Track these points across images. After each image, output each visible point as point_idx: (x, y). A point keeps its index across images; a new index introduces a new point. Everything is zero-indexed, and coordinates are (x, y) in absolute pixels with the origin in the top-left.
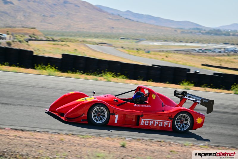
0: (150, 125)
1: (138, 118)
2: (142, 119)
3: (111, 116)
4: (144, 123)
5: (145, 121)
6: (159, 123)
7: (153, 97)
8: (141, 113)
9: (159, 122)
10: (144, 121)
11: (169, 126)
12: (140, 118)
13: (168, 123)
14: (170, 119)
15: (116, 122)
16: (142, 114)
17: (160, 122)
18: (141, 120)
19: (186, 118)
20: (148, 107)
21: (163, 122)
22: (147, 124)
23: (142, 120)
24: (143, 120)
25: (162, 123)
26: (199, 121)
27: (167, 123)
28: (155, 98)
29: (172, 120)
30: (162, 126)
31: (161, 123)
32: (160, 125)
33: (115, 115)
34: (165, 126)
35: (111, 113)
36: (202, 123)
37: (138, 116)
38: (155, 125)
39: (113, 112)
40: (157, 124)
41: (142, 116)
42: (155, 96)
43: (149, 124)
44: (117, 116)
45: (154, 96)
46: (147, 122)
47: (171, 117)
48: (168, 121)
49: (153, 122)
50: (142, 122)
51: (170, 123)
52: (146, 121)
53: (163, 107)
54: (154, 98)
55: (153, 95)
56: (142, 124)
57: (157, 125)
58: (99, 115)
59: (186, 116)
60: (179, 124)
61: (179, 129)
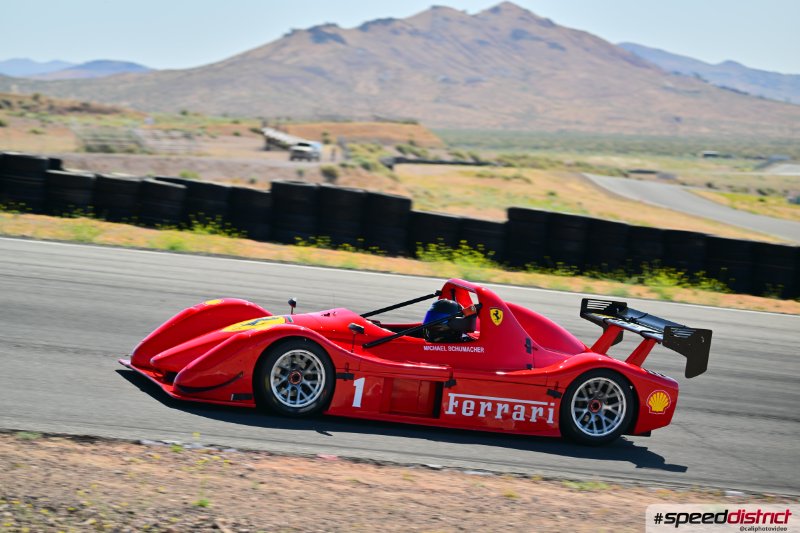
0: (482, 414)
2: (452, 396)
3: (339, 382)
4: (458, 409)
5: (461, 401)
6: (512, 409)
7: (494, 318)
8: (449, 374)
9: (512, 405)
10: (457, 403)
12: (445, 390)
13: (546, 408)
14: (552, 394)
15: (357, 403)
16: (451, 377)
17: (516, 408)
18: (449, 398)
19: (612, 392)
21: (528, 407)
22: (468, 411)
23: (452, 400)
24: (456, 399)
25: (523, 408)
26: (658, 402)
27: (542, 410)
28: (501, 320)
29: (559, 401)
30: (522, 418)
31: (519, 409)
32: (518, 416)
33: (352, 377)
34: (533, 419)
35: (338, 371)
36: (670, 410)
37: (436, 383)
38: (499, 416)
39: (347, 370)
40: (506, 411)
41: (452, 385)
42: (501, 313)
43: (476, 411)
44: (359, 384)
45: (496, 315)
46: (469, 405)
47: (557, 387)
48: (546, 404)
49: (490, 405)
50: (453, 404)
51: (551, 411)
52: (465, 403)
53: (529, 352)
54: (497, 323)
55: (493, 311)
56: (450, 412)
57: (507, 417)
58: (296, 378)
59: (611, 387)
60: (585, 411)
61: (586, 431)
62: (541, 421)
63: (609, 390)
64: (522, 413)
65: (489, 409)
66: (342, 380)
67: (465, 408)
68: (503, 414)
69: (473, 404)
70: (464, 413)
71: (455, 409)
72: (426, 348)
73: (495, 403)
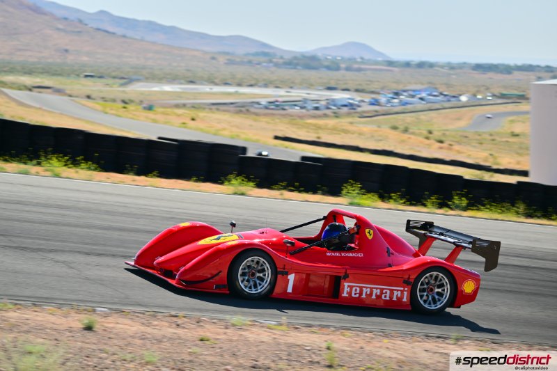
0: (364, 296)
1: (336, 282)
2: (346, 284)
3: (279, 276)
4: (350, 293)
5: (351, 287)
6: (382, 293)
7: (368, 235)
8: (344, 271)
9: (382, 290)
10: (349, 289)
11: (405, 300)
12: (342, 281)
13: (402, 291)
14: (406, 282)
15: (290, 290)
16: (346, 273)
17: (384, 291)
18: (344, 286)
19: (441, 280)
20: (358, 257)
21: (392, 291)
22: (355, 294)
23: (346, 287)
24: (349, 286)
25: (388, 292)
26: (468, 287)
27: (401, 294)
28: (372, 236)
29: (410, 287)
30: (388, 298)
31: (386, 293)
32: (385, 297)
33: (287, 274)
34: (395, 299)
35: (279, 270)
36: (475, 292)
37: (336, 276)
38: (374, 297)
39: (284, 269)
40: (378, 294)
41: (346, 277)
42: (372, 232)
43: (361, 293)
44: (291, 277)
45: (369, 232)
46: (356, 290)
47: (409, 278)
48: (402, 289)
49: (369, 290)
50: (346, 289)
51: (405, 293)
52: (354, 289)
53: (389, 256)
54: (370, 238)
55: (367, 231)
56: (345, 294)
57: (379, 297)
58: (253, 275)
59: (440, 277)
60: (425, 294)
61: (426, 306)
62: (400, 299)
63: (439, 279)
64: (388, 295)
65: (368, 293)
66: (281, 276)
67: (353, 292)
68: (376, 295)
69: (358, 289)
70: (353, 295)
71: (347, 293)
72: (328, 254)
73: (371, 289)
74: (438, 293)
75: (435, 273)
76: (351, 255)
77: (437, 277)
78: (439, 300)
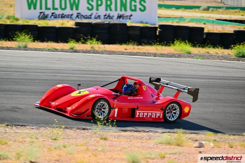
0: (145, 116)
1: (133, 111)
3: (112, 110)
4: (139, 115)
5: (139, 113)
6: (152, 115)
7: (144, 88)
8: (137, 106)
9: (152, 113)
11: (161, 117)
12: (136, 110)
13: (160, 114)
14: (162, 109)
15: (116, 116)
17: (153, 114)
18: (137, 112)
19: (175, 107)
21: (156, 114)
22: (141, 116)
24: (139, 112)
25: (155, 114)
26: (186, 110)
27: (159, 114)
29: (163, 111)
30: (154, 117)
31: (154, 114)
32: (153, 116)
33: (115, 109)
34: (157, 117)
35: (111, 107)
36: (189, 112)
37: (133, 108)
39: (114, 107)
40: (150, 115)
41: (138, 109)
43: (143, 115)
46: (141, 114)
47: (163, 107)
48: (160, 112)
49: (147, 113)
52: (141, 113)
53: (153, 97)
54: (145, 89)
58: (101, 110)
60: (169, 114)
61: (170, 119)
63: (174, 107)
64: (154, 115)
65: (146, 115)
68: (150, 116)
69: (142, 113)
70: (140, 116)
73: (148, 113)
74: (174, 113)
75: (172, 104)
76: (138, 98)
77: (173, 106)
78: (175, 116)
